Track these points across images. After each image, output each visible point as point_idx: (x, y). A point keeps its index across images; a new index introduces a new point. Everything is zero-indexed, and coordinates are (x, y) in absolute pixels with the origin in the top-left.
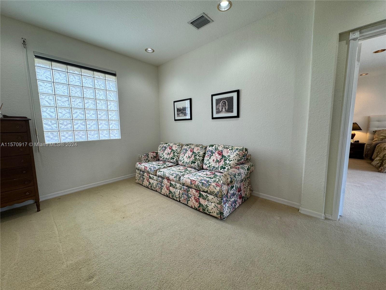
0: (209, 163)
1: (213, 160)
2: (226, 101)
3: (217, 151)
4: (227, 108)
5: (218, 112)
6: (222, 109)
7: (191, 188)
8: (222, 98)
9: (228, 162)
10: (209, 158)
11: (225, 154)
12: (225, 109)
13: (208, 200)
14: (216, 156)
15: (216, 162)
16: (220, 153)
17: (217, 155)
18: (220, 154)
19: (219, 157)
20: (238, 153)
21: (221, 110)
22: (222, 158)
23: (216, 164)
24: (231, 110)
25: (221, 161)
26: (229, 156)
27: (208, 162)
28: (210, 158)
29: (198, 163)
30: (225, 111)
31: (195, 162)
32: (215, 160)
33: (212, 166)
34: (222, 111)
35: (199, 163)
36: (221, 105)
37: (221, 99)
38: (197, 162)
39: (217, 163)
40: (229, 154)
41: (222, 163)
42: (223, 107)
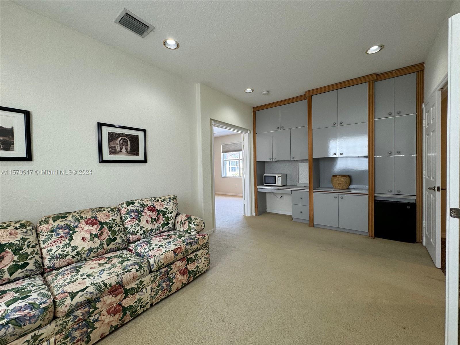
0: (142, 228)
1: (147, 221)
2: (128, 140)
3: (146, 208)
4: (129, 149)
5: (113, 152)
6: (121, 149)
7: (172, 263)
8: (120, 133)
9: (169, 215)
10: (137, 222)
11: (159, 208)
12: (127, 149)
13: (197, 260)
14: (148, 215)
15: (152, 222)
16: (153, 209)
17: (149, 213)
18: (152, 211)
19: (154, 215)
20: (173, 202)
21: (118, 150)
22: (159, 214)
23: (154, 225)
24: (136, 153)
25: (159, 218)
26: (167, 208)
27: (139, 228)
28: (139, 221)
29: (121, 237)
30: (127, 152)
31: (116, 239)
32: (150, 219)
33: (149, 229)
34: (120, 151)
35: (123, 236)
36: (118, 142)
37: (120, 135)
38: (118, 238)
39: (155, 223)
40: (165, 206)
41: (162, 220)
42: (123, 146)
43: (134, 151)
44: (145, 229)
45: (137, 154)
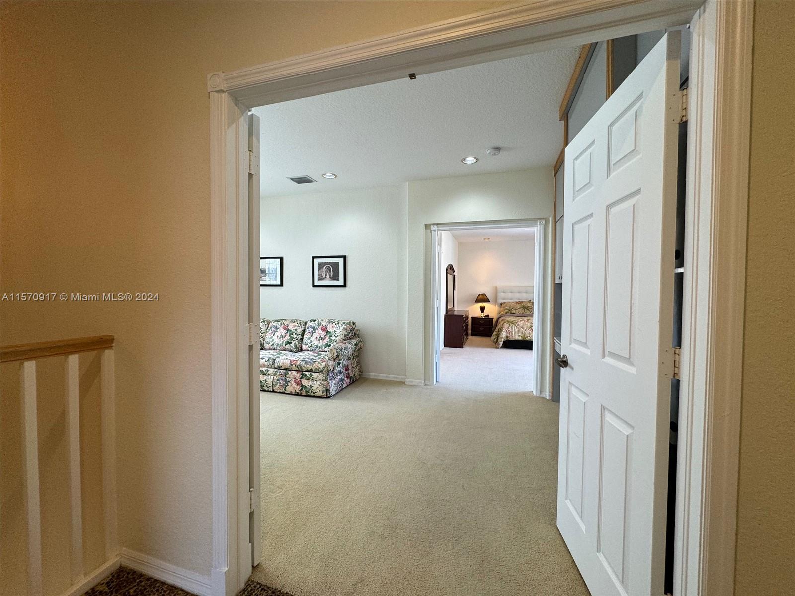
1: (316, 338)
3: (320, 327)
4: (332, 275)
5: (320, 279)
6: (326, 275)
7: (290, 370)
9: (333, 338)
10: (310, 336)
11: (330, 329)
12: (330, 276)
13: (312, 380)
14: (320, 333)
15: (319, 340)
17: (321, 331)
18: (324, 330)
19: (323, 334)
20: (345, 327)
21: (324, 276)
22: (327, 335)
23: (320, 342)
24: (337, 278)
25: (325, 338)
26: (335, 331)
27: (309, 341)
29: (295, 343)
30: (330, 278)
31: (291, 343)
32: (318, 337)
33: (315, 345)
34: (326, 277)
35: (297, 343)
36: (324, 270)
38: (293, 343)
40: (335, 329)
41: (327, 339)
42: (327, 273)
43: (336, 277)
44: (312, 343)
45: (338, 280)
